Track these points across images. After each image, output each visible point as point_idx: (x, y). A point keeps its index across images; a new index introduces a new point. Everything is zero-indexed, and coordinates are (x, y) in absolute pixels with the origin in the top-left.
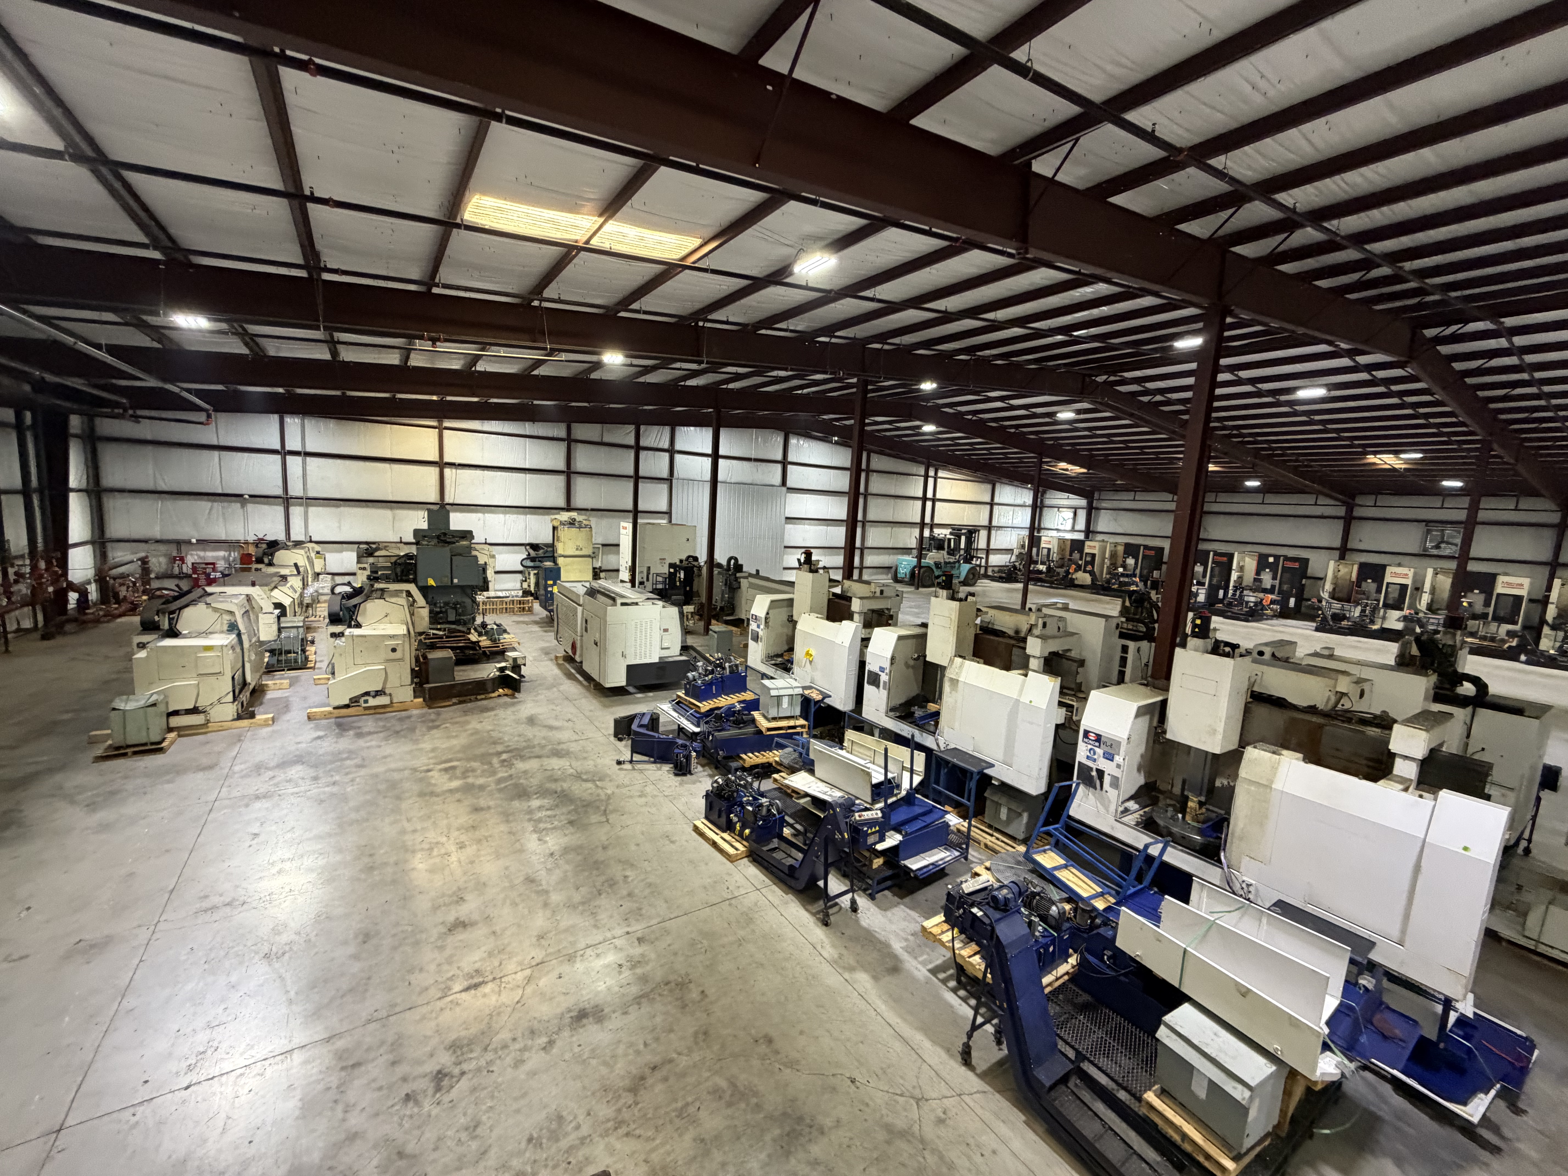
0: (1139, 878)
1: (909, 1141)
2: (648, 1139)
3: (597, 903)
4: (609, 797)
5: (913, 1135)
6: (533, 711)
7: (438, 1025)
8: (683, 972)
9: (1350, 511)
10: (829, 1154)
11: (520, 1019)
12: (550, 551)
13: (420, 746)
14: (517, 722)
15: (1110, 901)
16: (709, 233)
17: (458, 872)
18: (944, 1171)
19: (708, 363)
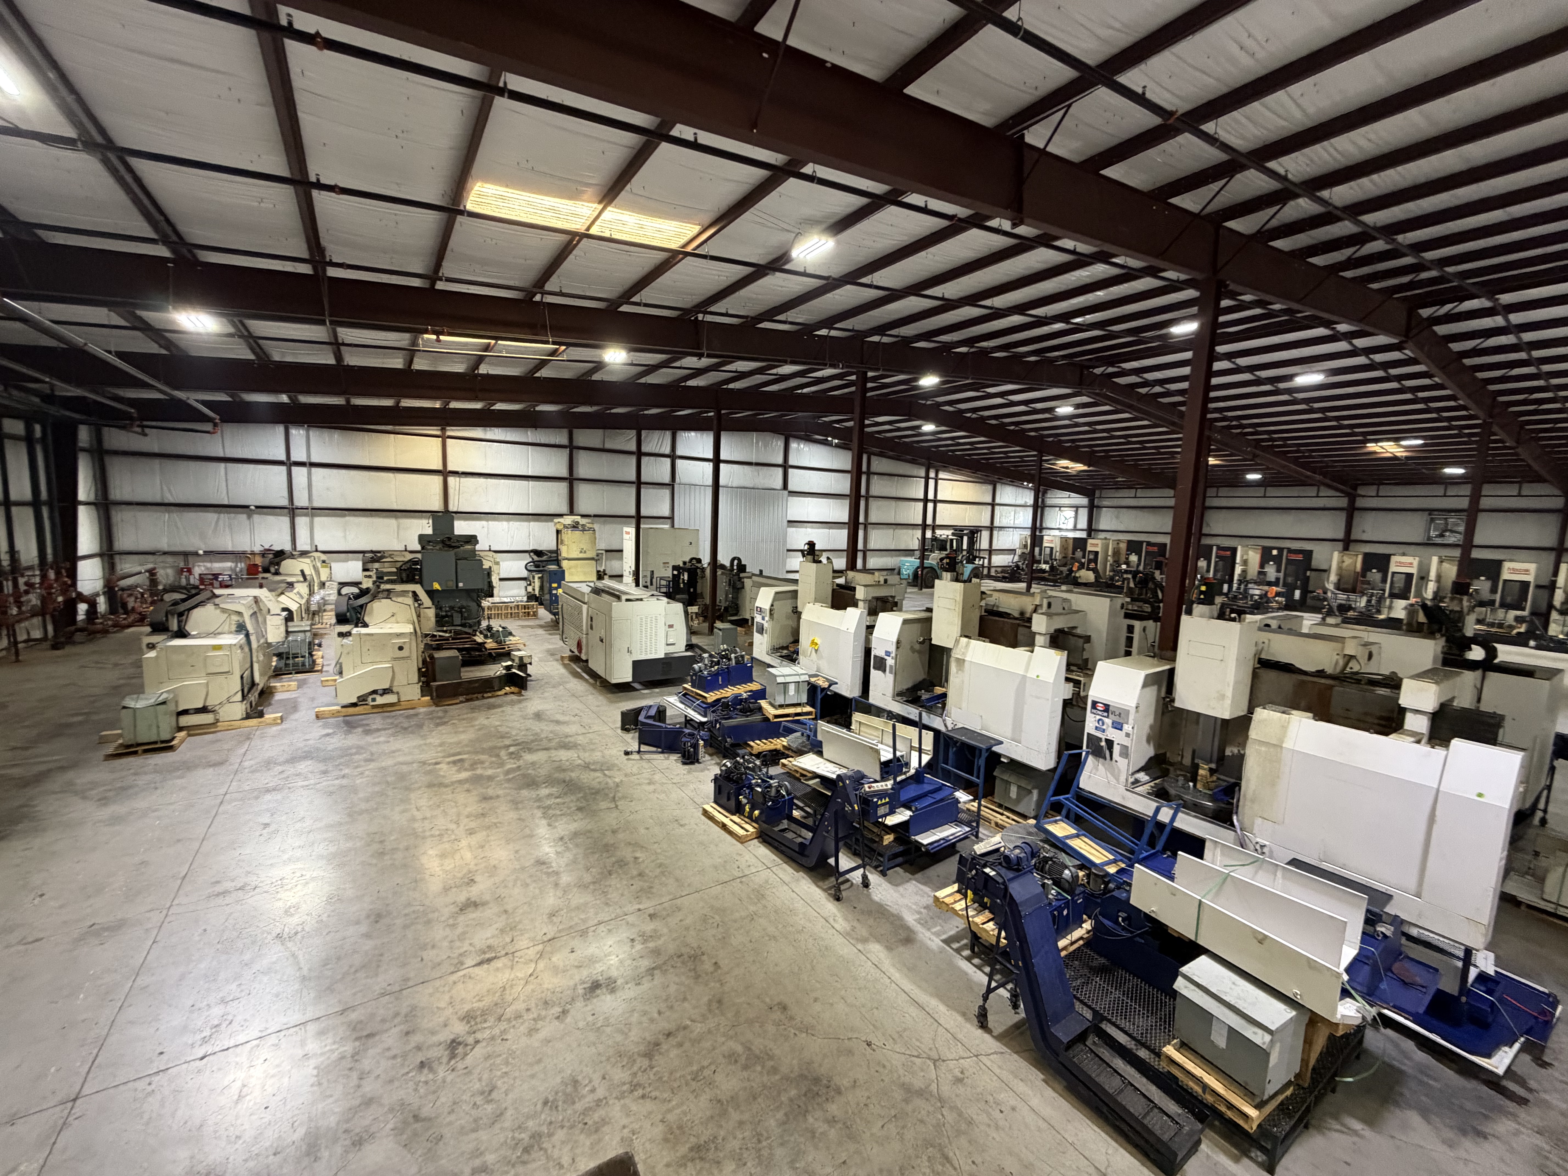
0: (1152, 844)
1: (927, 1100)
2: (664, 1100)
3: (609, 881)
4: (617, 785)
5: (931, 1094)
6: (540, 708)
7: (451, 997)
8: (695, 945)
9: (1352, 502)
10: (847, 1112)
11: (533, 991)
12: (554, 557)
13: (428, 741)
14: (525, 718)
15: (1123, 866)
16: (707, 219)
17: (468, 856)
18: (963, 1126)
19: (709, 356)
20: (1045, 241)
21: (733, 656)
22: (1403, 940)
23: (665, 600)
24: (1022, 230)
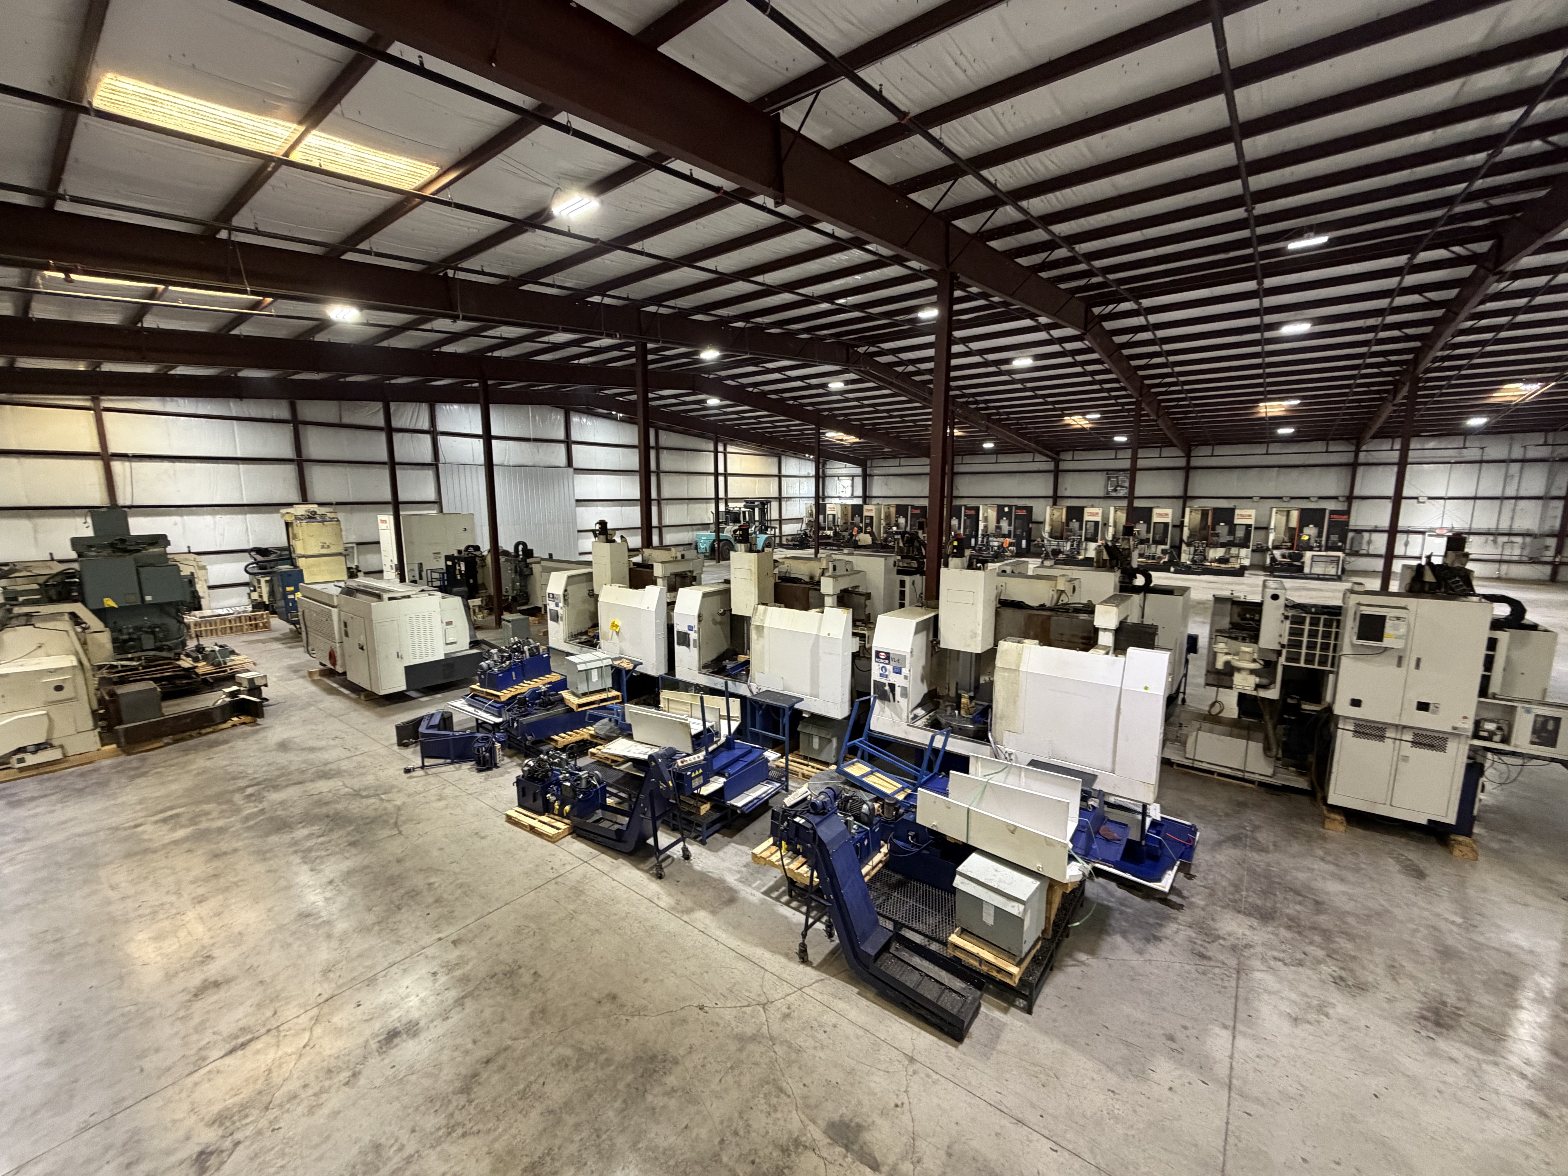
0: (930, 768)
1: (759, 1042)
2: (489, 1131)
3: (399, 917)
4: (399, 809)
5: (763, 1036)
6: (285, 736)
7: (193, 1103)
8: (510, 961)
9: (1057, 466)
10: (684, 1079)
11: (311, 1063)
12: (287, 555)
13: (119, 801)
14: (265, 750)
15: (909, 791)
16: (449, 158)
17: (199, 930)
18: (794, 1056)
19: (465, 319)
20: (807, 223)
21: (526, 648)
22: (1106, 808)
23: (439, 594)
24: (785, 209)
